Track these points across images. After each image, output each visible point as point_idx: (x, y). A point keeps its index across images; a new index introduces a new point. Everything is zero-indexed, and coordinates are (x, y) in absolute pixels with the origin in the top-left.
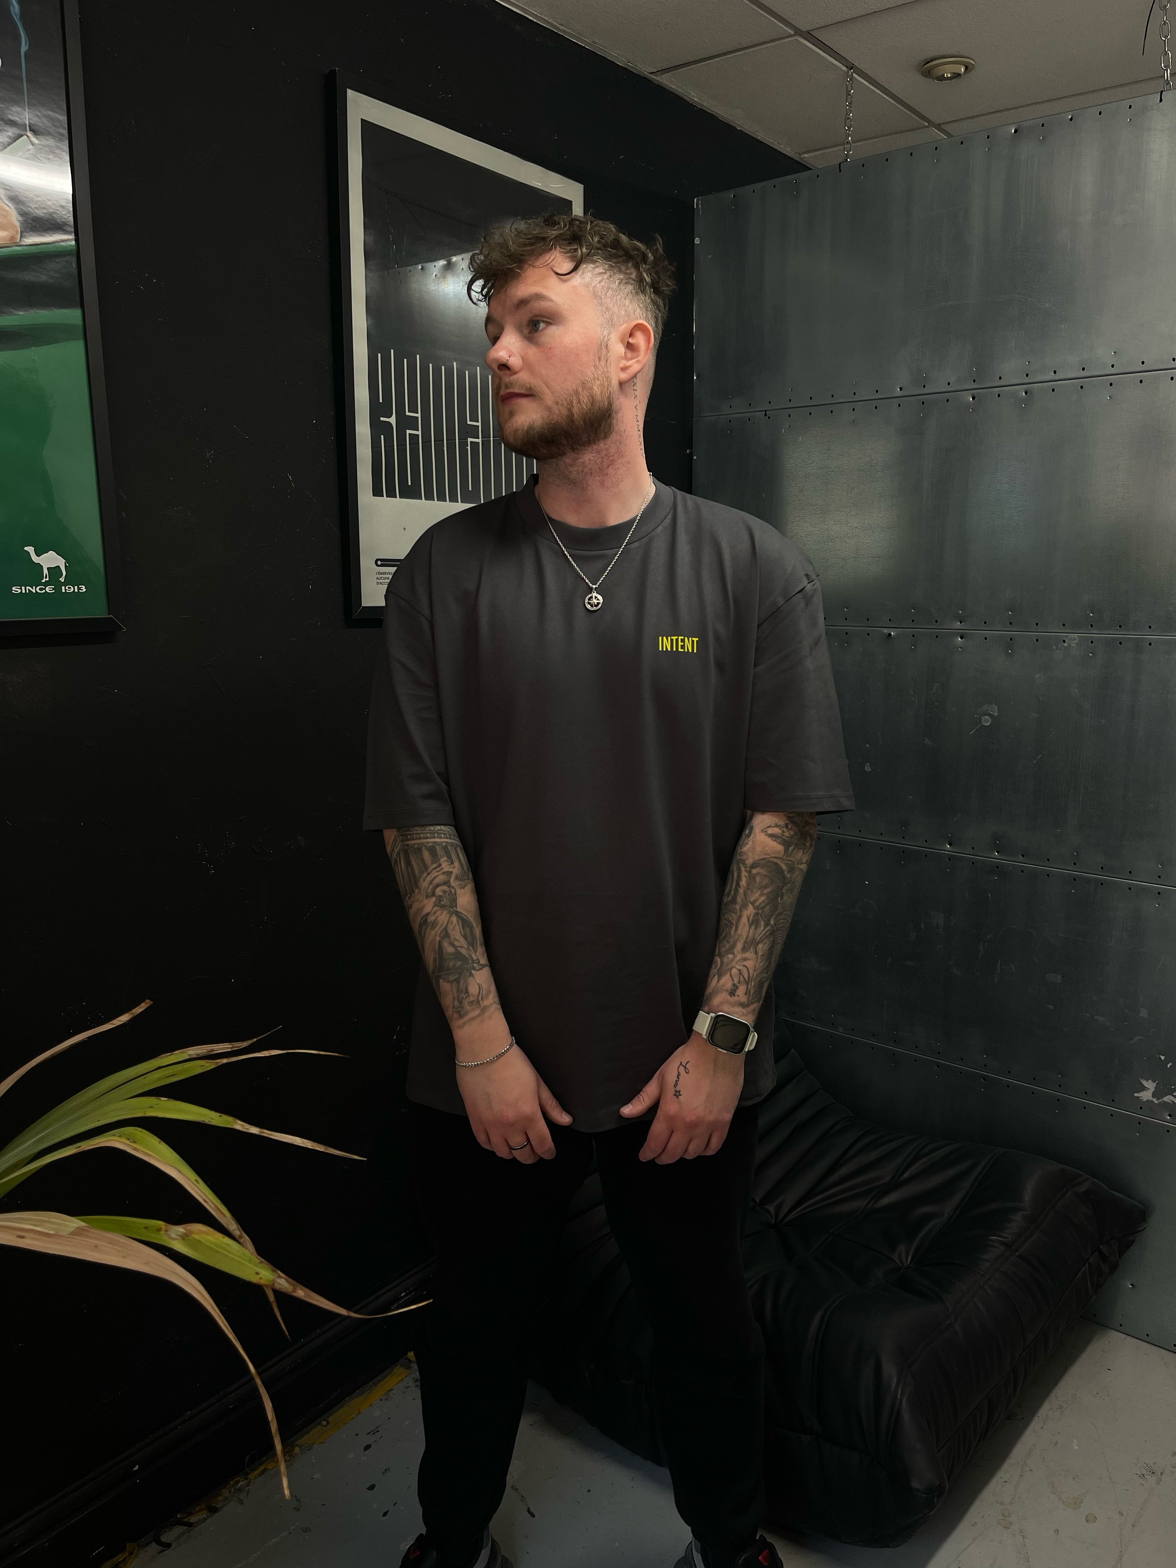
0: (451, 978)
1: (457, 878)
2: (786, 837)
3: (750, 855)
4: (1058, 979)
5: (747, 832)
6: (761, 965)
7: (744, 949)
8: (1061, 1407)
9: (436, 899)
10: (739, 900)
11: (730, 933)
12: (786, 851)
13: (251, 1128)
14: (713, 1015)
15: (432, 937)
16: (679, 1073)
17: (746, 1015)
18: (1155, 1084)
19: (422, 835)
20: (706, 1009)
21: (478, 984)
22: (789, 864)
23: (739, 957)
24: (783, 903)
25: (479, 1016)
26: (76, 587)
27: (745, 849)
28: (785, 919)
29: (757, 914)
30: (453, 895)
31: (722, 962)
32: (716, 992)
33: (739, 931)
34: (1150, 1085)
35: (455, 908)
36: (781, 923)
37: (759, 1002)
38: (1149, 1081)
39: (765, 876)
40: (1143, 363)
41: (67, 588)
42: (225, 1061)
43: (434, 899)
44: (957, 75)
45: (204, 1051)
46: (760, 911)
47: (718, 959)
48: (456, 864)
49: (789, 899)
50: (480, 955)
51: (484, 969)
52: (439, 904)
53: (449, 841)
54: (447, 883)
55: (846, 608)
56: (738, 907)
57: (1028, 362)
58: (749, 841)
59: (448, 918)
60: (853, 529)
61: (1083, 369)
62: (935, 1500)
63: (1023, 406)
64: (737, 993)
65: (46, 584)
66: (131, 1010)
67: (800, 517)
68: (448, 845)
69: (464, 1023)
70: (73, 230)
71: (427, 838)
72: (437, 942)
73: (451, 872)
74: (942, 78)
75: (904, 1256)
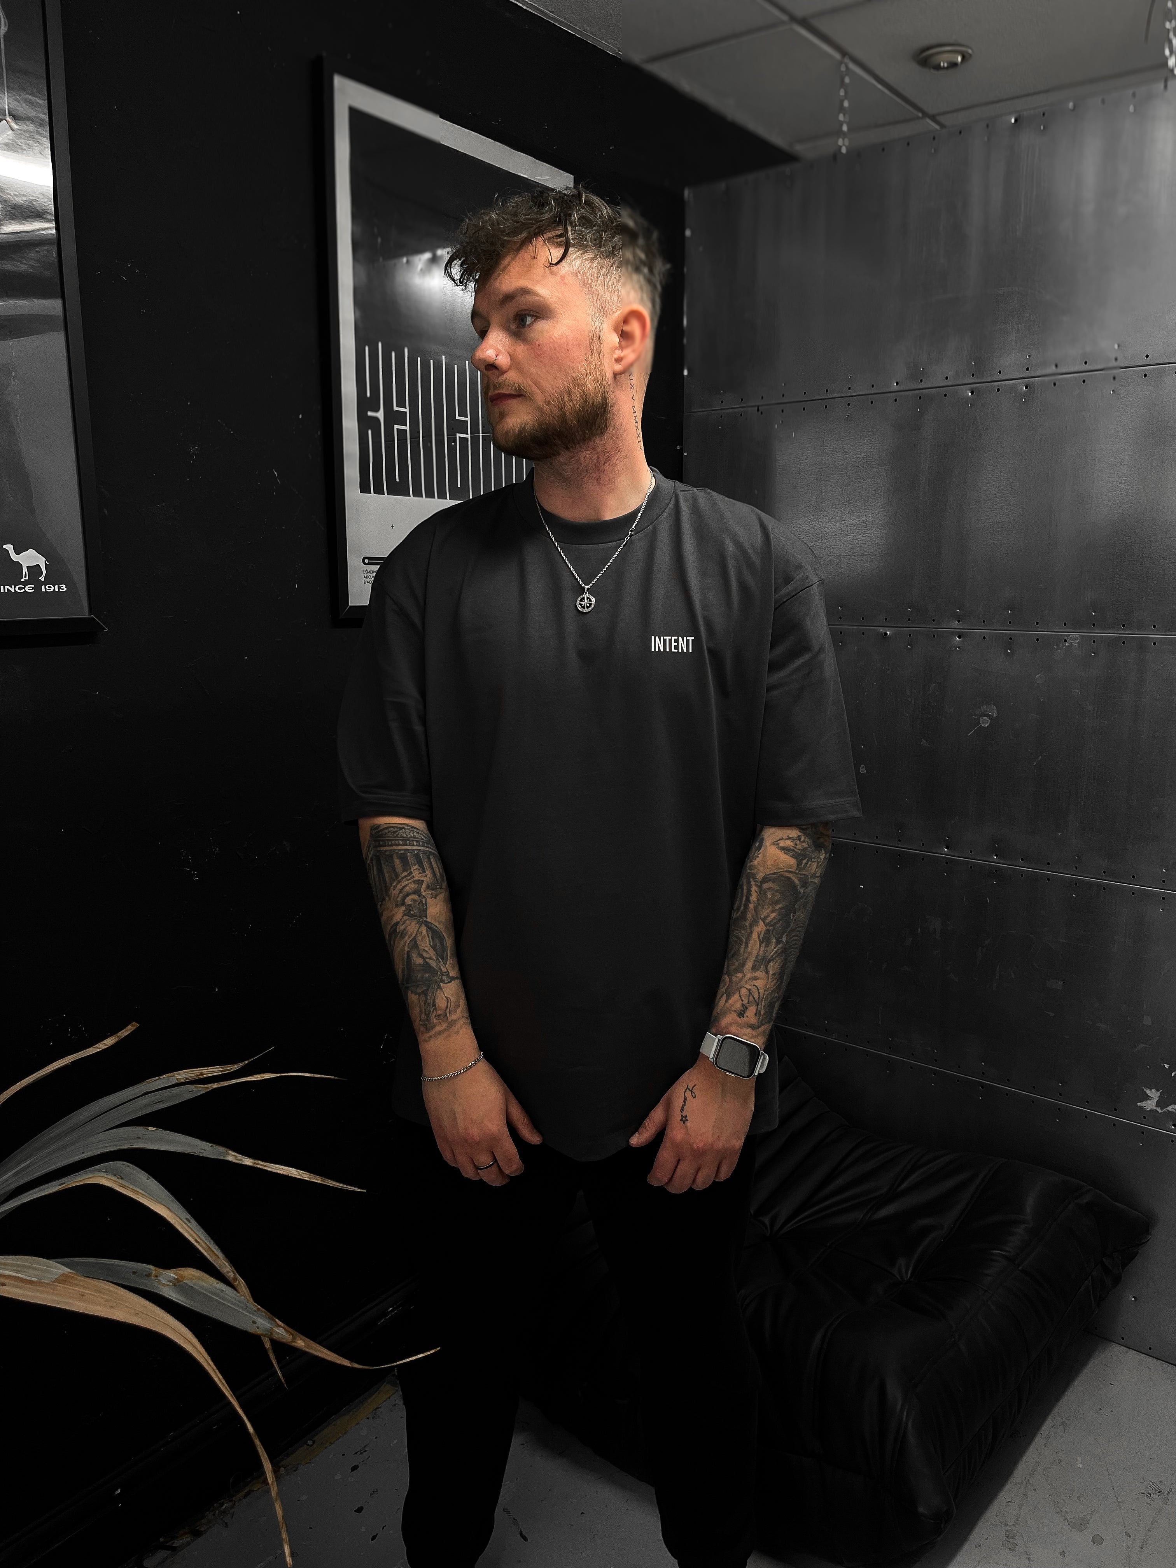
0: (419, 991)
1: (428, 887)
2: (799, 850)
3: (761, 869)
4: (1059, 985)
5: (758, 844)
6: (772, 984)
7: (754, 968)
8: (1063, 1423)
9: (406, 908)
10: (749, 916)
11: (739, 950)
12: (799, 864)
13: (244, 1160)
14: (720, 1037)
15: (401, 947)
16: (685, 1097)
17: (756, 1037)
18: (1159, 1093)
19: (393, 842)
20: (714, 1030)
21: (446, 997)
22: (802, 878)
23: (749, 976)
24: (795, 920)
25: (445, 1029)
26: (56, 586)
27: (755, 862)
28: (797, 936)
29: (768, 931)
30: (423, 905)
31: (730, 981)
32: (724, 1012)
33: (749, 950)
34: (1154, 1094)
35: (424, 918)
36: (793, 940)
37: (770, 1023)
38: (1153, 1090)
39: (777, 891)
40: (1147, 356)
41: (47, 587)
42: (215, 1086)
43: (403, 908)
44: (953, 65)
45: (193, 1075)
46: (772, 928)
47: (726, 978)
48: (428, 873)
49: (801, 916)
50: (450, 967)
51: (453, 982)
52: (408, 913)
53: (421, 848)
54: (417, 892)
55: (841, 607)
56: (747, 923)
57: (1029, 356)
58: (759, 854)
59: (417, 928)
60: (847, 526)
61: (1086, 363)
62: (942, 1526)
63: (1024, 400)
64: (746, 1014)
65: (26, 583)
66: (117, 1032)
67: (793, 514)
68: (420, 853)
69: (431, 1037)
70: (54, 218)
71: (399, 845)
72: (406, 952)
73: (423, 881)
74: (938, 67)
75: (903, 1270)
